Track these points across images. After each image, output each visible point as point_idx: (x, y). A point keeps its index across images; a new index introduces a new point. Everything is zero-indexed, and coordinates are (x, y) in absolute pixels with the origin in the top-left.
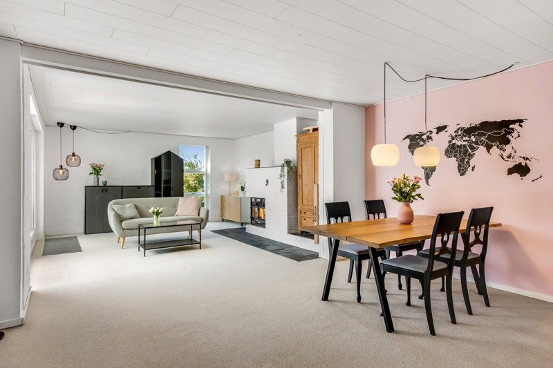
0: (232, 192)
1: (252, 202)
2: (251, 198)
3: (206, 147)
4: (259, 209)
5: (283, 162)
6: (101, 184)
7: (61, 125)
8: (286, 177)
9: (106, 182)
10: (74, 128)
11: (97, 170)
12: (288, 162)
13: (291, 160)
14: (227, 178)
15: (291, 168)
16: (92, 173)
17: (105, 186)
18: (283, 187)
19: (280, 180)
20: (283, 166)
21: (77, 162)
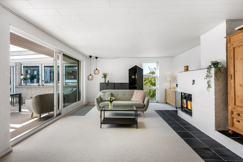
0: (171, 87)
1: (182, 96)
2: (182, 93)
3: (157, 62)
4: (187, 102)
5: (210, 64)
6: (107, 82)
7: (91, 57)
8: (213, 77)
9: (109, 81)
10: (97, 58)
11: (105, 76)
12: (215, 64)
13: (219, 61)
14: (168, 79)
15: (220, 69)
16: (103, 77)
17: (108, 83)
18: (209, 86)
19: (206, 81)
20: (209, 68)
21: (98, 72)
